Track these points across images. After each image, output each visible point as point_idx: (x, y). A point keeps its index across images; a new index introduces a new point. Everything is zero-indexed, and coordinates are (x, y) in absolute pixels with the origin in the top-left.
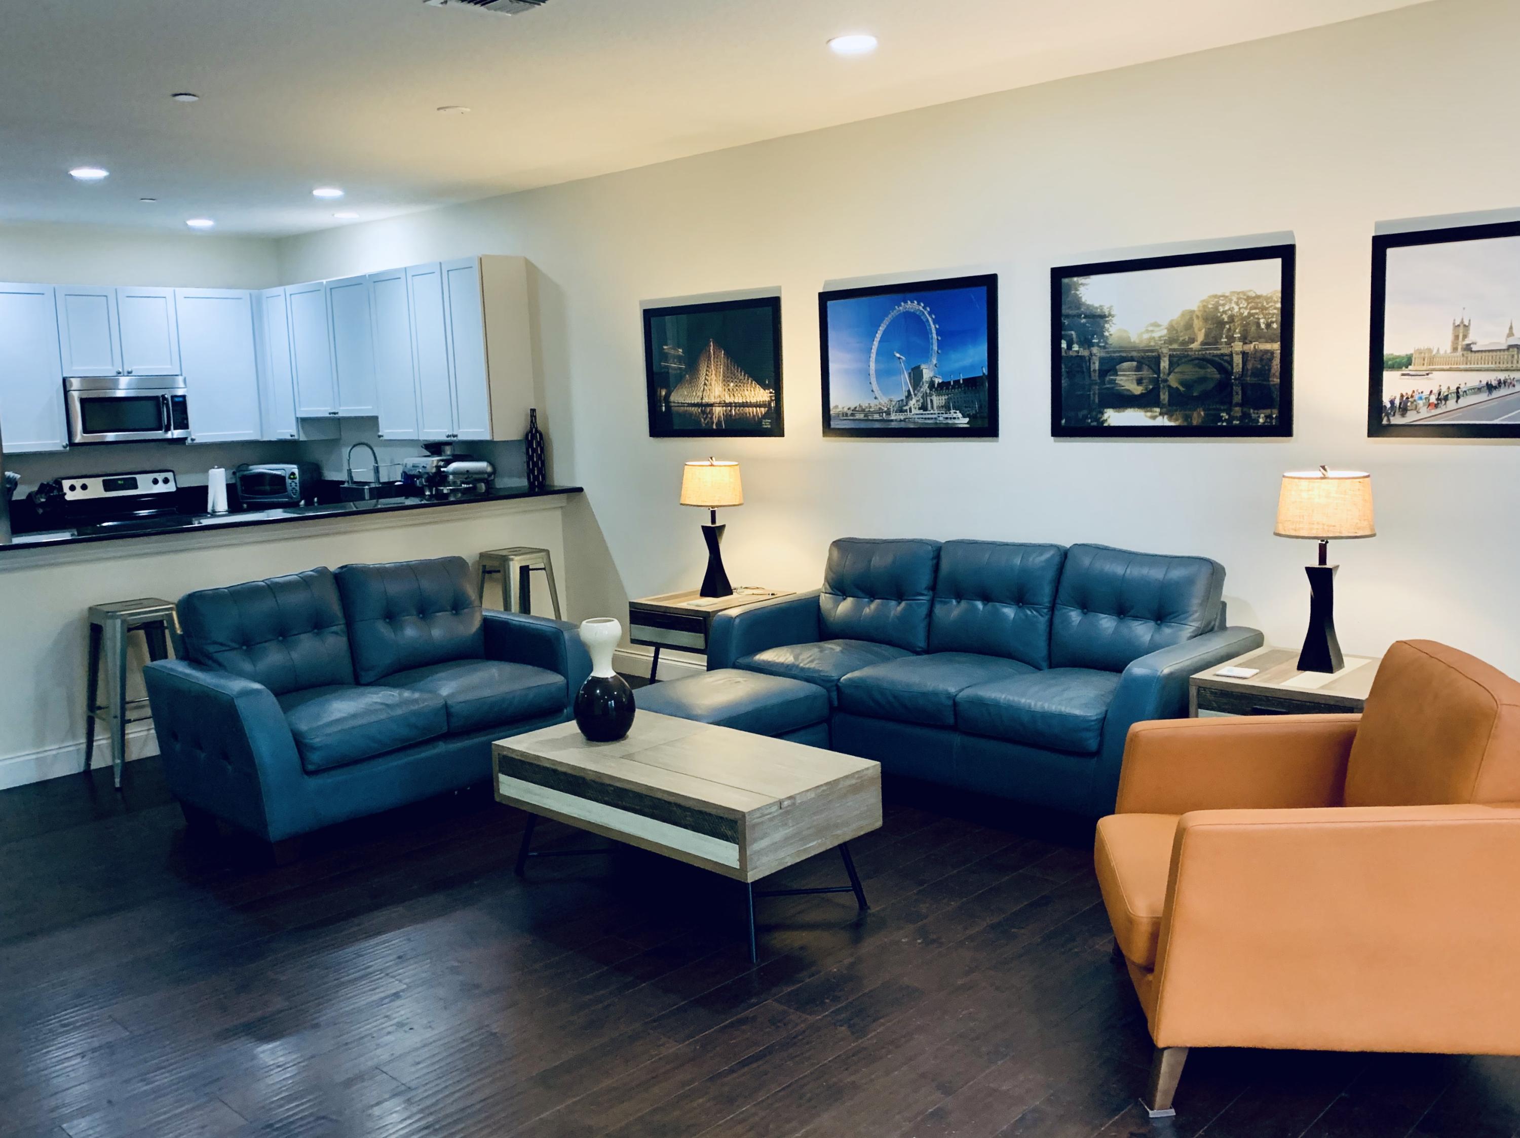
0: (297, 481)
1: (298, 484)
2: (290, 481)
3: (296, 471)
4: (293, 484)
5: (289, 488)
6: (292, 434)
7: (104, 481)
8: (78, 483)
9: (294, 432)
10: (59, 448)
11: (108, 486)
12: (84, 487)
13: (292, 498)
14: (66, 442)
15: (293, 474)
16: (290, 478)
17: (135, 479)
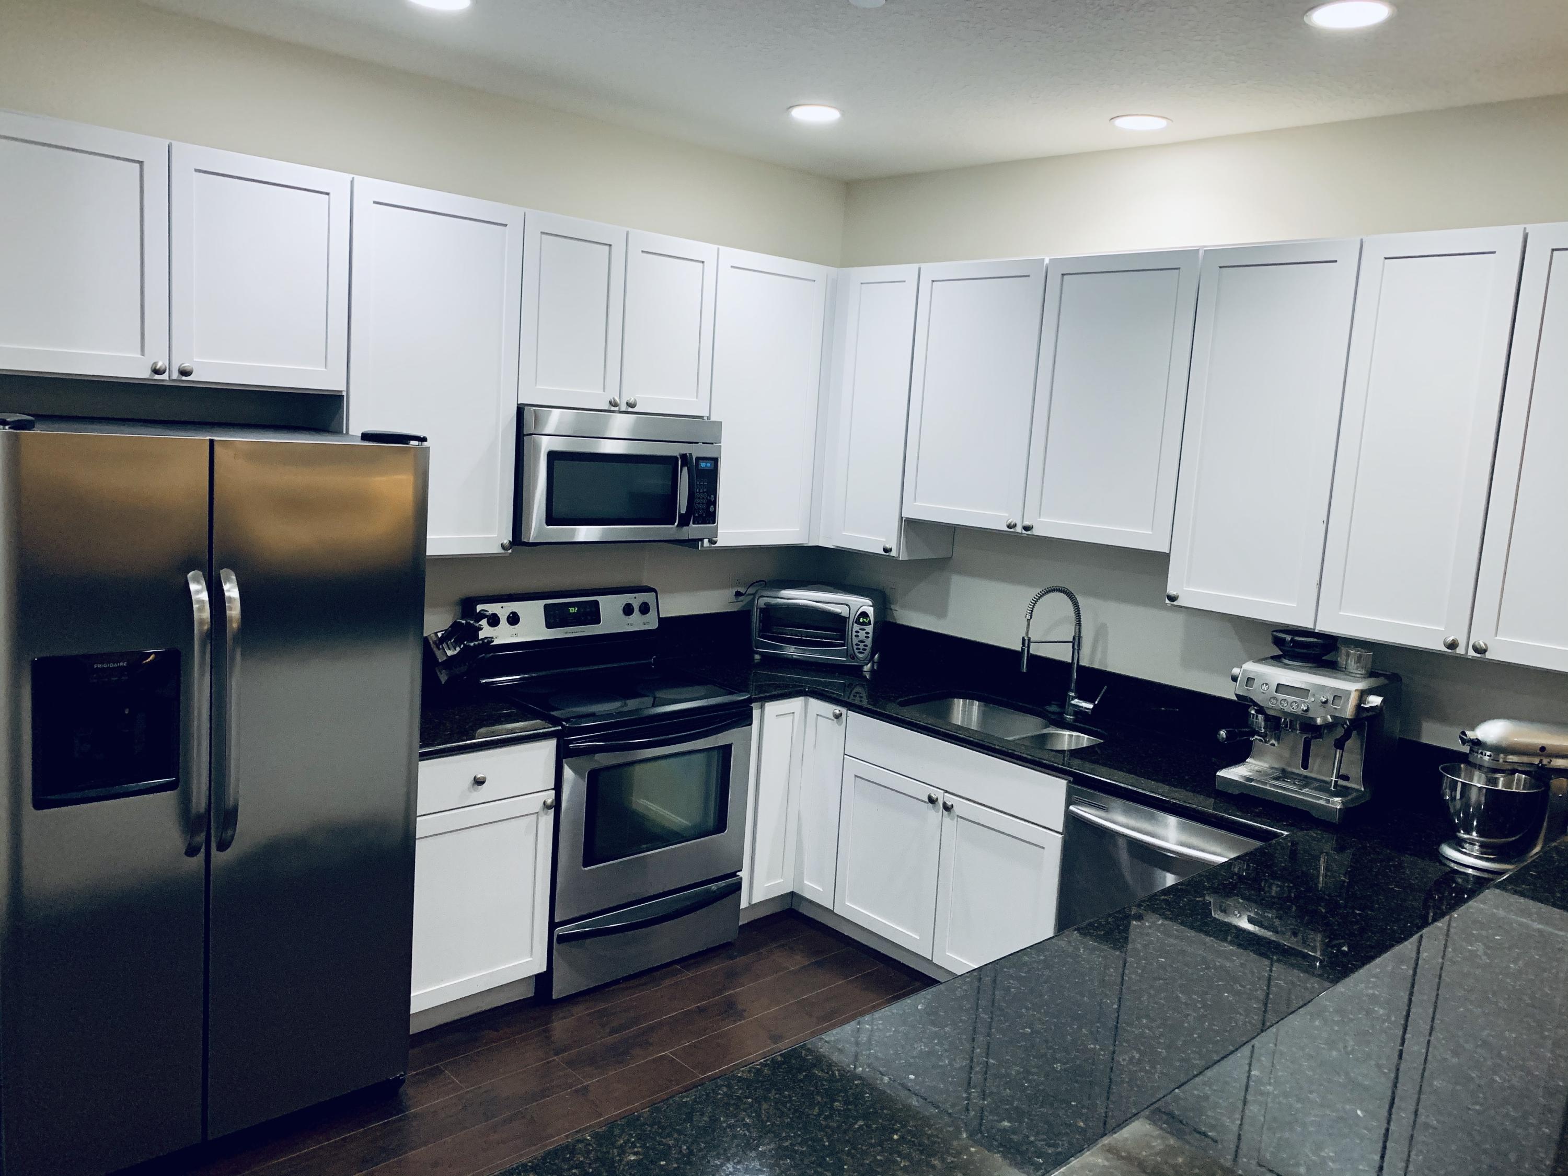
0: (870, 629)
1: (870, 635)
2: (856, 627)
3: (870, 611)
4: (862, 634)
5: (855, 641)
6: (888, 546)
7: (546, 606)
8: (502, 610)
9: (892, 544)
10: (496, 549)
11: (554, 618)
12: (514, 619)
13: (853, 657)
14: (507, 537)
15: (864, 614)
16: (858, 622)
17: (596, 603)
